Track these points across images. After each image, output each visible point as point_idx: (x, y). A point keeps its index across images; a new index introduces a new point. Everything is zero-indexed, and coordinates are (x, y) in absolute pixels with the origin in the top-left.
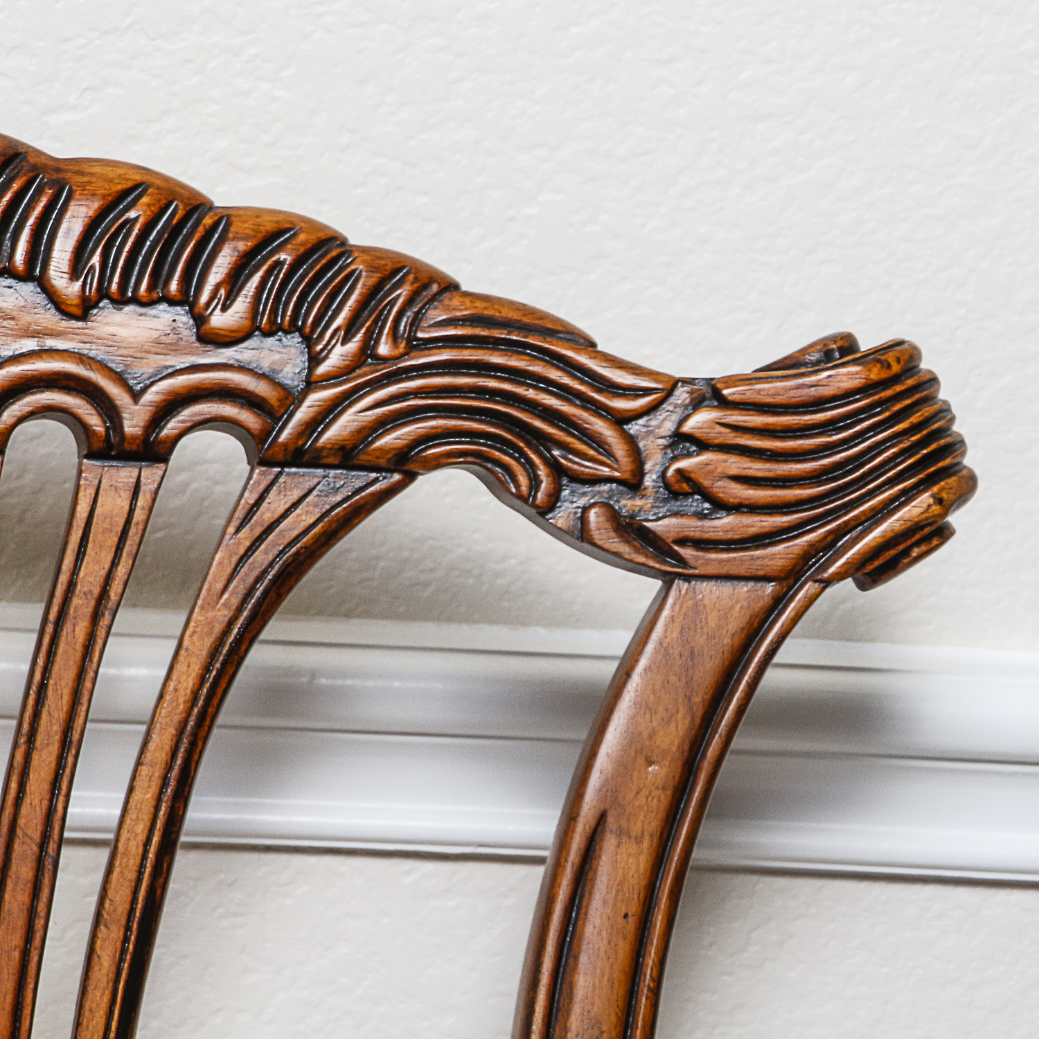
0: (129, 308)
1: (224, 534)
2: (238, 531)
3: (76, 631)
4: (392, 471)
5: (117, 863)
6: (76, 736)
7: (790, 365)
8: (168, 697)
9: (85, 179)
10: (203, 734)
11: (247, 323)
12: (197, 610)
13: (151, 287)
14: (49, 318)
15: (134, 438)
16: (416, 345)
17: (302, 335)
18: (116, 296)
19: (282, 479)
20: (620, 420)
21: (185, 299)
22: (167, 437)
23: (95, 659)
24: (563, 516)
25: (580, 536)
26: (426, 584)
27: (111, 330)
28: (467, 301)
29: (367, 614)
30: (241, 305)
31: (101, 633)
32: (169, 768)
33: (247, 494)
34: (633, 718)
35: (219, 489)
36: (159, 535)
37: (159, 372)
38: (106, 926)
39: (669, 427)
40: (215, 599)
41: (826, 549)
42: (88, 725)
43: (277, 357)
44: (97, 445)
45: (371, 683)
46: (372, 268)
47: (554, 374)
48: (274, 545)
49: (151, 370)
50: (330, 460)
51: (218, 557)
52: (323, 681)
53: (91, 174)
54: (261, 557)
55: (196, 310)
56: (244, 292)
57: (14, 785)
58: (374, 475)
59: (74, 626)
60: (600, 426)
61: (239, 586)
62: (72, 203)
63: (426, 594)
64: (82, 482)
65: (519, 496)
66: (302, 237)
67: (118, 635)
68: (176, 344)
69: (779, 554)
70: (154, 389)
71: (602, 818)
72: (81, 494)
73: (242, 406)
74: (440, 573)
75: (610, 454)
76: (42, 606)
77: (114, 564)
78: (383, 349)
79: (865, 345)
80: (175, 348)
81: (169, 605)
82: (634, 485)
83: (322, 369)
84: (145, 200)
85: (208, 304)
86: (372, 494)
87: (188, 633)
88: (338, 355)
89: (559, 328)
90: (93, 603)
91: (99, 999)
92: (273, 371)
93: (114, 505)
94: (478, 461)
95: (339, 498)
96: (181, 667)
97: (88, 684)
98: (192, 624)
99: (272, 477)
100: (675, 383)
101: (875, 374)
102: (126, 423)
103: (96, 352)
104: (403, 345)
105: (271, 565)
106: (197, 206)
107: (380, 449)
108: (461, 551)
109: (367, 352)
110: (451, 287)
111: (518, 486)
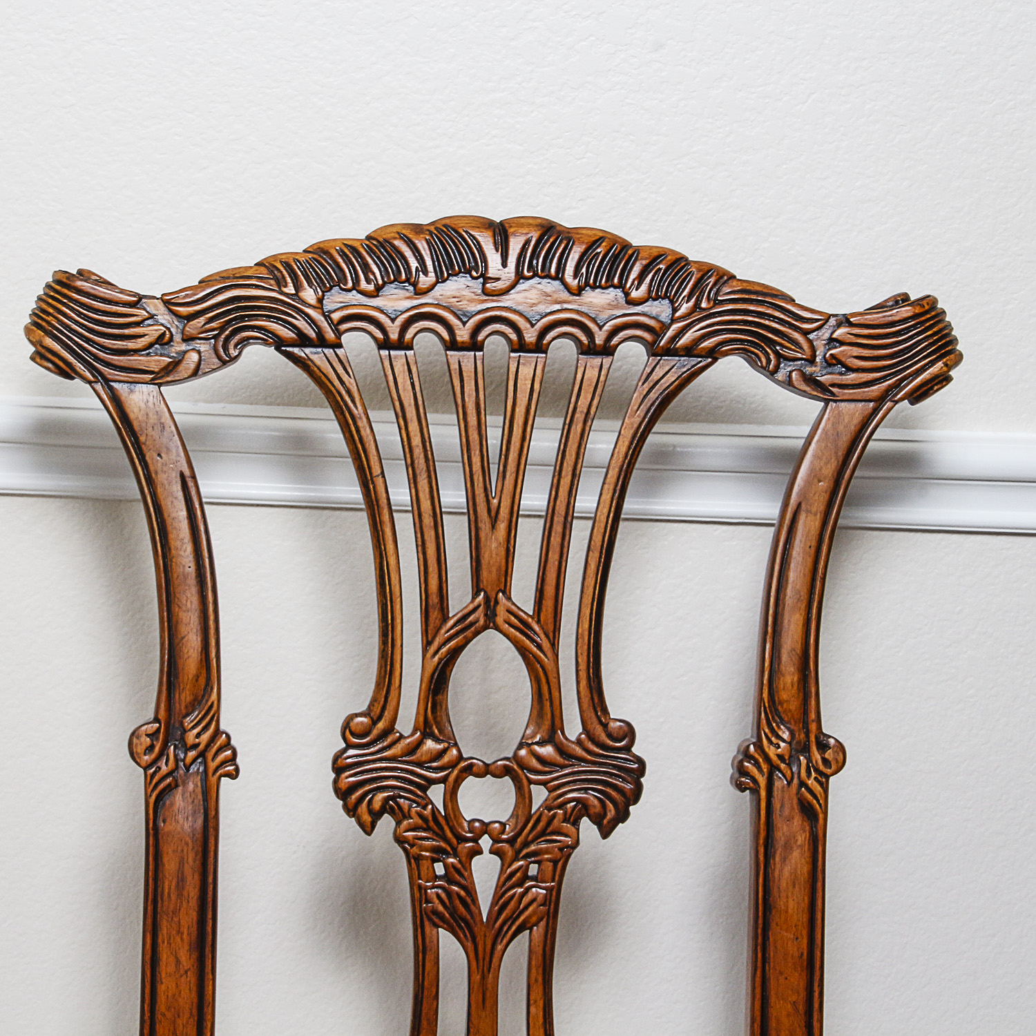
0: (598, 290)
1: (637, 385)
2: (643, 384)
3: (577, 428)
4: (708, 357)
5: (596, 525)
6: (578, 473)
7: (880, 307)
8: (615, 456)
9: (580, 236)
10: (630, 470)
11: (646, 295)
12: (627, 418)
13: (606, 282)
14: (565, 295)
15: (600, 345)
16: (718, 303)
17: (669, 300)
18: (592, 285)
19: (661, 362)
20: (805, 333)
21: (621, 286)
22: (613, 344)
23: (585, 440)
24: (780, 375)
25: (788, 384)
26: (722, 407)
27: (590, 299)
28: (739, 283)
29: (697, 421)
30: (644, 287)
31: (587, 429)
32: (616, 485)
33: (647, 369)
34: (812, 462)
35: (634, 368)
36: (610, 388)
37: (610, 317)
38: (593, 552)
39: (827, 335)
40: (634, 413)
41: (896, 387)
42: (583, 469)
43: (659, 309)
44: (585, 348)
45: (699, 450)
46: (699, 270)
47: (777, 314)
48: (658, 390)
49: (607, 317)
50: (681, 353)
51: (635, 395)
52: (679, 449)
53: (582, 234)
54: (653, 395)
55: (625, 290)
56: (645, 282)
57: (553, 493)
58: (700, 359)
59: (576, 426)
60: (797, 336)
61: (644, 407)
62: (574, 246)
63: (721, 412)
64: (579, 365)
65: (762, 367)
66: (669, 258)
67: (594, 431)
68: (617, 305)
69: (876, 390)
70: (608, 324)
71: (799, 505)
72: (578, 370)
73: (644, 331)
74: (728, 402)
75: (801, 348)
76: (563, 419)
77: (592, 399)
78: (704, 305)
79: (913, 298)
80: (617, 307)
81: (615, 418)
82: (811, 361)
83: (677, 314)
84: (604, 244)
85: (630, 288)
86: (699, 368)
87: (623, 428)
88: (685, 308)
89: (779, 294)
90: (584, 415)
91: (590, 581)
92: (657, 315)
93: (592, 374)
94: (745, 353)
95: (685, 369)
96: (620, 443)
97: (582, 450)
98: (625, 424)
99: (657, 361)
100: (830, 316)
101: (918, 310)
102: (597, 339)
103: (584, 309)
104: (712, 303)
105: (657, 398)
106: (626, 246)
107: (702, 348)
108: (736, 393)
109: (697, 306)
110: (733, 277)
111: (761, 362)
